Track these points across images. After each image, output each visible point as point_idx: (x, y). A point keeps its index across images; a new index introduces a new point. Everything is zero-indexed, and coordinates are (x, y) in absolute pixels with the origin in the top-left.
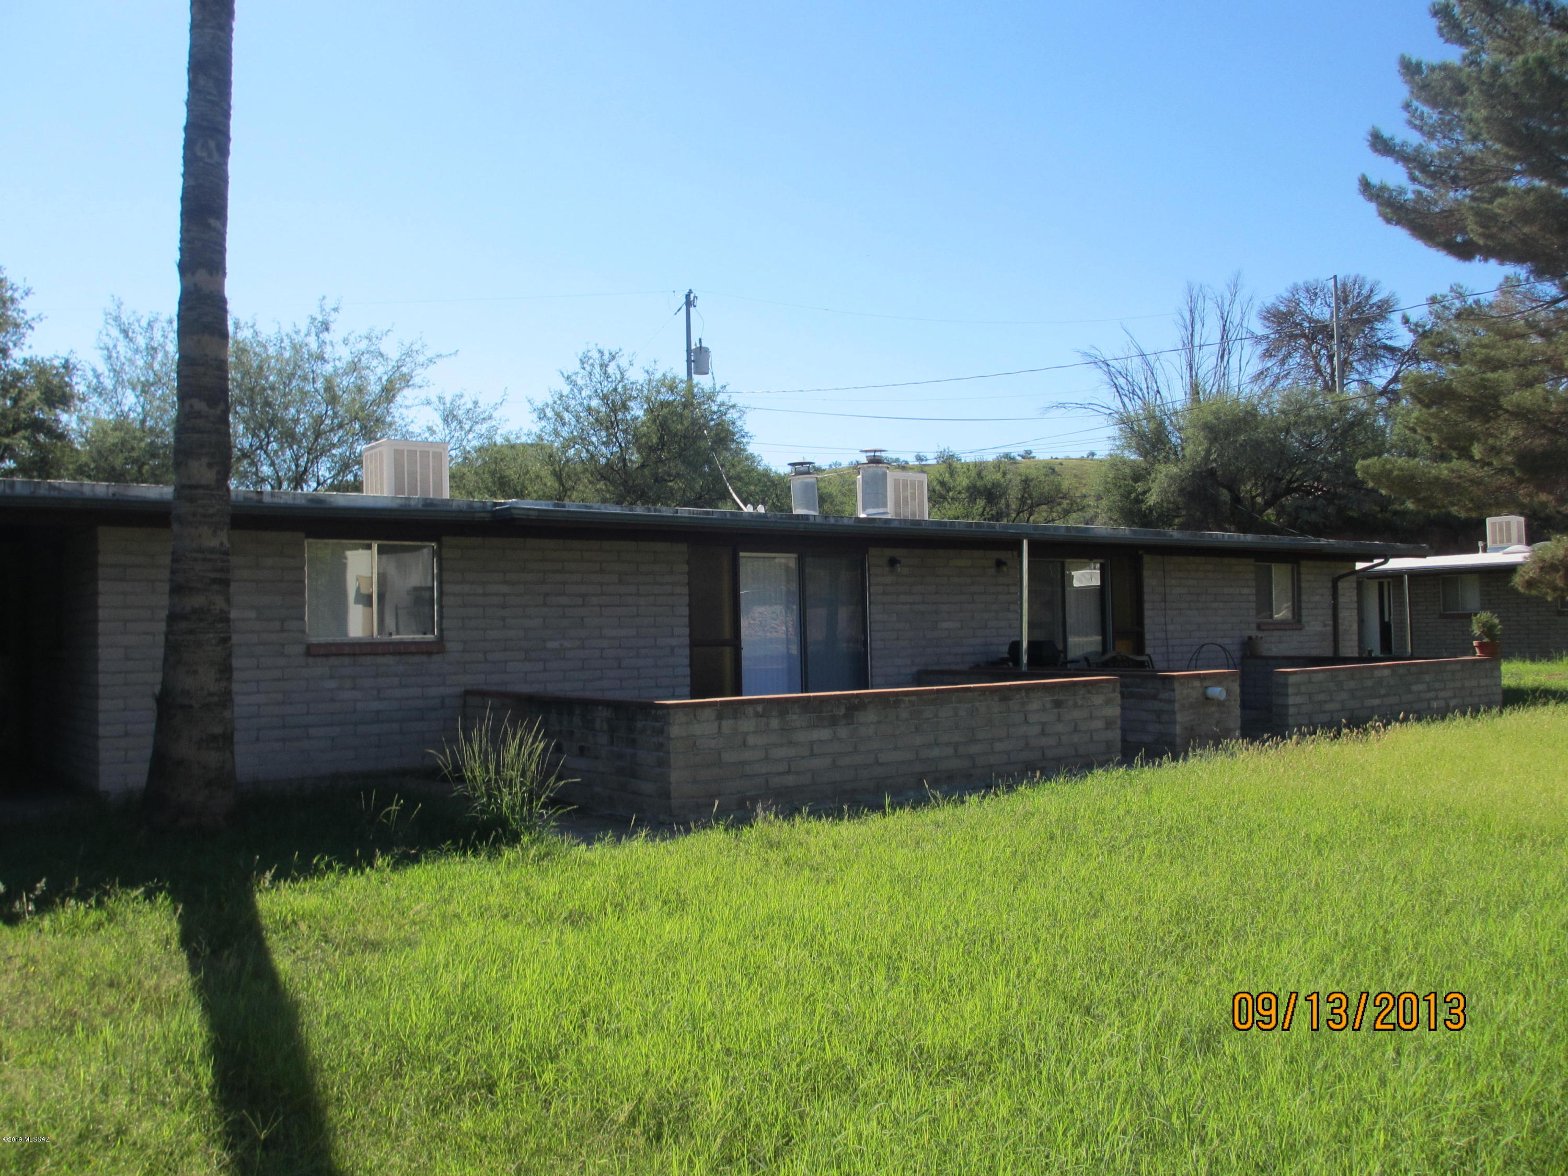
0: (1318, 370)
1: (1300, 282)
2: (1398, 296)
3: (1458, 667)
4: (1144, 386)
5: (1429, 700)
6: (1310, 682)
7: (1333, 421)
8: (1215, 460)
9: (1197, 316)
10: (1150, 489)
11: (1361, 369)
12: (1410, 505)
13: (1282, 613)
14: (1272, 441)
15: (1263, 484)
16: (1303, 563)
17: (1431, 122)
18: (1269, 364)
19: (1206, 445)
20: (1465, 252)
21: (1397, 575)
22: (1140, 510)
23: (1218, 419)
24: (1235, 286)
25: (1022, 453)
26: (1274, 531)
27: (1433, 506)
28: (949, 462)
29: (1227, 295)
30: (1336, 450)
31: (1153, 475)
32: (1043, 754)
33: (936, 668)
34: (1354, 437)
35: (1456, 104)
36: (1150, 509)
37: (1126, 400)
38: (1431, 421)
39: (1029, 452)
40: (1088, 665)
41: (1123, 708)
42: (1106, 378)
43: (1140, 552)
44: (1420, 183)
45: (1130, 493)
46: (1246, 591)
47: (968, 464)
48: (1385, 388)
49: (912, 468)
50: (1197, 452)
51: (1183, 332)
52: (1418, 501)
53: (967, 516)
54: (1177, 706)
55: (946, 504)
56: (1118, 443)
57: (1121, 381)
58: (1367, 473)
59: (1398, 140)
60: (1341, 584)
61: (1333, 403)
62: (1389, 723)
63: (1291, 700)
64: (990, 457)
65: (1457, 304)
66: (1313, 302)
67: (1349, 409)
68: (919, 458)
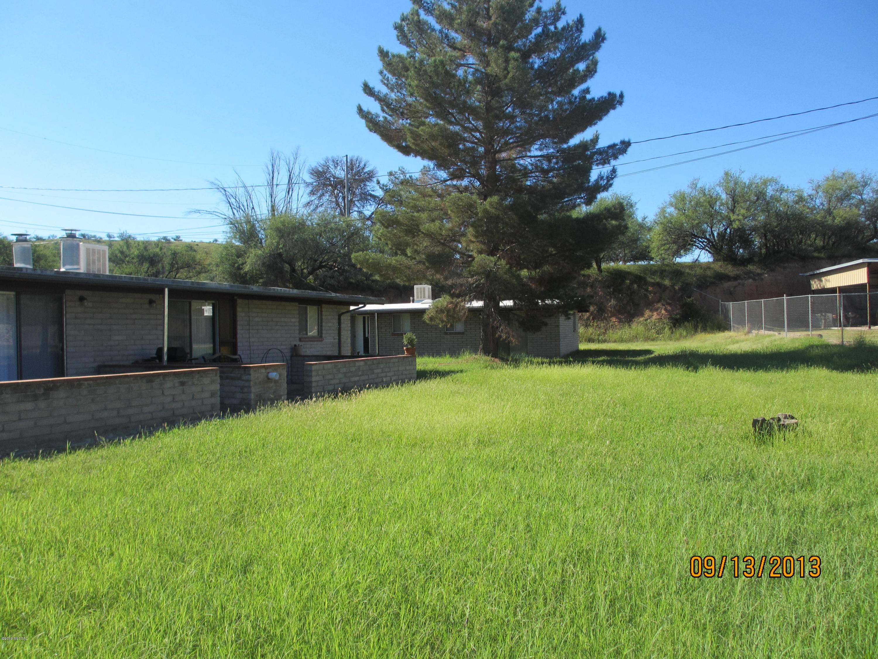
0: (337, 204)
1: (330, 157)
2: (378, 169)
3: (397, 360)
4: (245, 204)
5: (382, 377)
6: (324, 369)
7: (343, 232)
8: (282, 248)
9: (275, 168)
10: (246, 262)
11: (359, 205)
12: (377, 277)
13: (313, 332)
14: (314, 240)
15: (307, 263)
16: (324, 306)
17: (392, 83)
18: (313, 198)
19: (277, 239)
20: (406, 151)
21: (372, 313)
22: (240, 274)
23: (284, 225)
24: (296, 154)
25: (175, 237)
26: (313, 289)
27: (388, 278)
28: (127, 240)
29: (292, 159)
30: (345, 246)
31: (248, 254)
32: (174, 413)
33: (111, 363)
34: (354, 240)
35: (404, 76)
36: (246, 273)
37: (235, 211)
38: (388, 235)
39: (178, 237)
40: (205, 361)
41: (221, 385)
42: (224, 198)
43: (235, 297)
44: (386, 113)
45: (235, 263)
46: (293, 320)
47: (139, 242)
48: (370, 216)
49: (104, 242)
50: (272, 243)
51: (268, 176)
52: (381, 276)
53: (137, 272)
54: (252, 383)
55: (124, 265)
56: (228, 235)
57: (233, 200)
58: (357, 260)
59: (376, 89)
60: (342, 317)
61: (344, 222)
62: (361, 390)
63: (314, 379)
64: (154, 239)
65: (402, 177)
66: (336, 167)
67: (351, 226)
68: (109, 236)
